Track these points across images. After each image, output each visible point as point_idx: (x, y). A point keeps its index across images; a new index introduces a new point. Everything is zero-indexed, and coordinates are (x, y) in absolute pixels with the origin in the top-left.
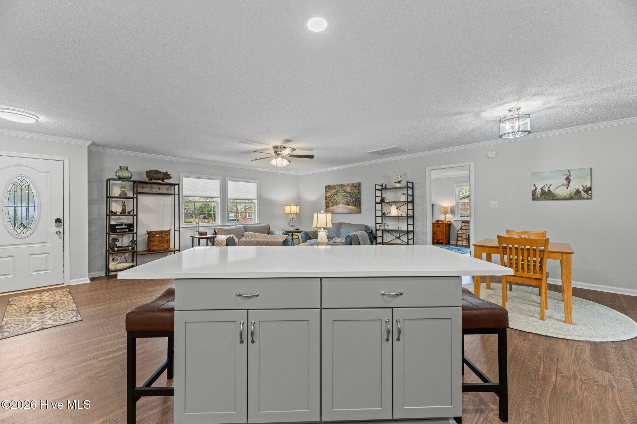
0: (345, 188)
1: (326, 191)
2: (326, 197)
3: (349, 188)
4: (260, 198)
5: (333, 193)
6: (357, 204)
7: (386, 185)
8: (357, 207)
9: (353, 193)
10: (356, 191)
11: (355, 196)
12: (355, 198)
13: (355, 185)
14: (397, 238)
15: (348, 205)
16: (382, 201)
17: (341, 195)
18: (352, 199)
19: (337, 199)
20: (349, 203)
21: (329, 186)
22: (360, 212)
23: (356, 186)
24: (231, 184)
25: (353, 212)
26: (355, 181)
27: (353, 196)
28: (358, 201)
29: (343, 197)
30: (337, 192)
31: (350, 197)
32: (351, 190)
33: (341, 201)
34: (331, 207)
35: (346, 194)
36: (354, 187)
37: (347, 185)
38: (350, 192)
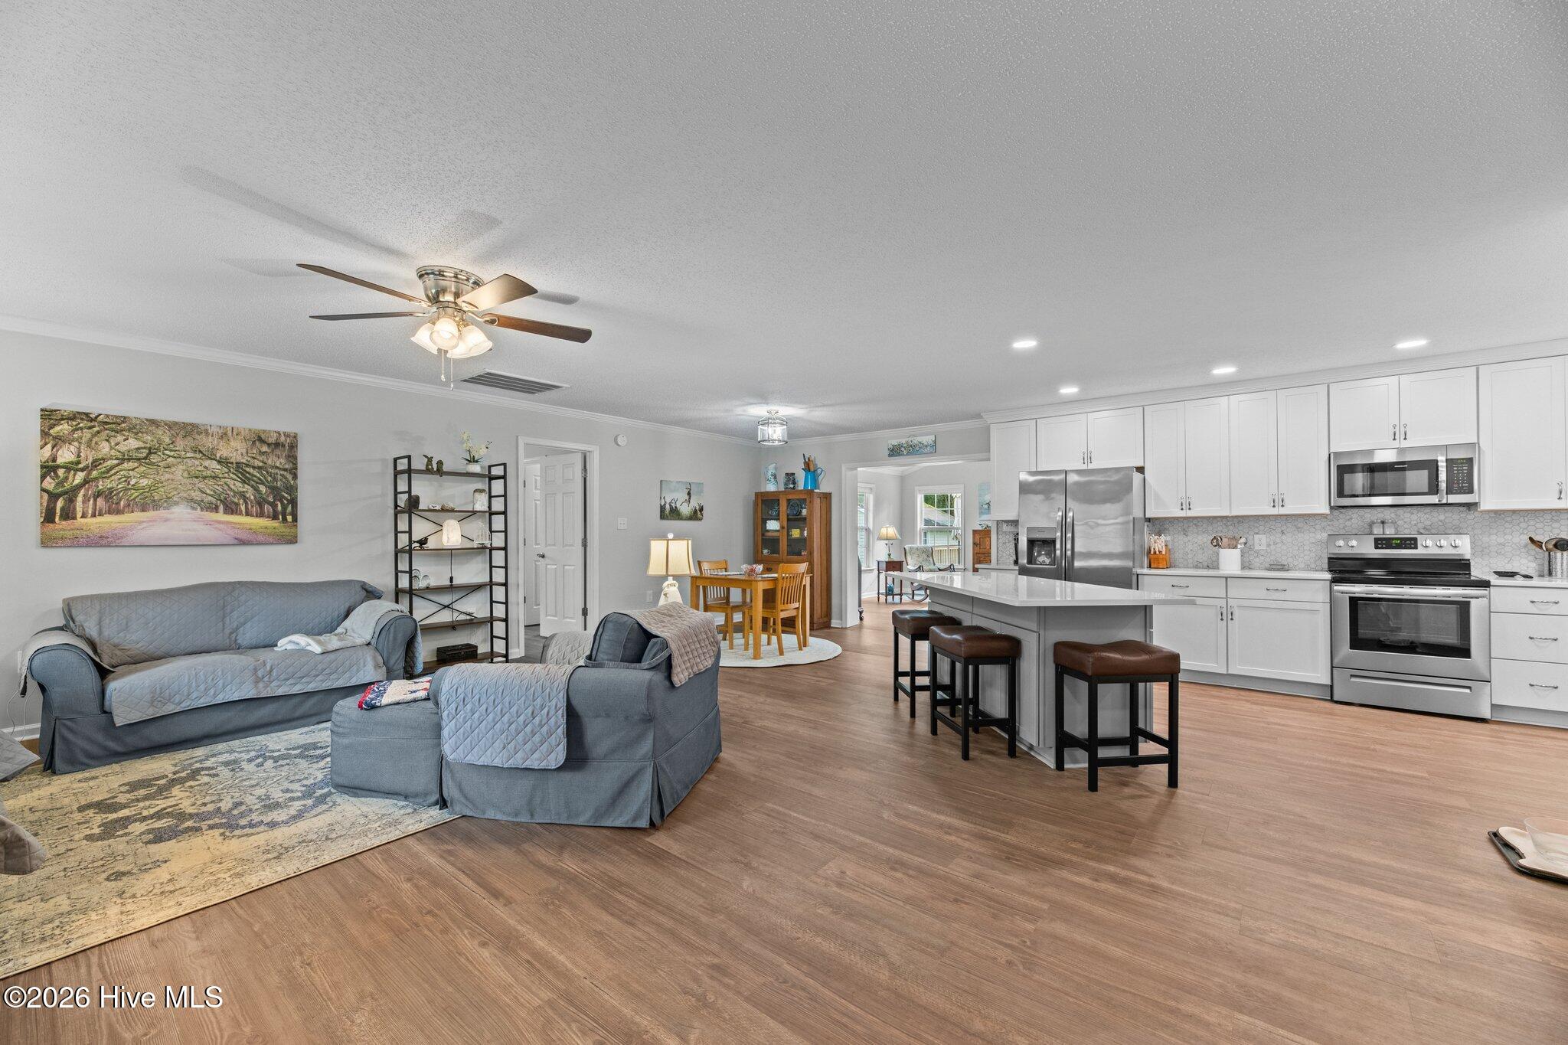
0: (202, 439)
1: (45, 434)
2: (48, 468)
3: (234, 444)
5: (113, 453)
6: (284, 508)
7: (440, 463)
8: (285, 519)
9: (260, 468)
10: (280, 462)
11: (275, 479)
12: (274, 489)
13: (272, 440)
14: (445, 607)
15: (231, 509)
17: (181, 467)
18: (256, 490)
19: (144, 482)
20: (237, 504)
22: (293, 540)
23: (277, 445)
25: (260, 538)
26: (274, 424)
27: (260, 479)
28: (287, 500)
29: (197, 477)
30: (150, 453)
31: (244, 482)
32: (247, 453)
33: (183, 494)
34: (100, 515)
35: (218, 467)
36: (269, 445)
37: (225, 434)
38: (244, 461)
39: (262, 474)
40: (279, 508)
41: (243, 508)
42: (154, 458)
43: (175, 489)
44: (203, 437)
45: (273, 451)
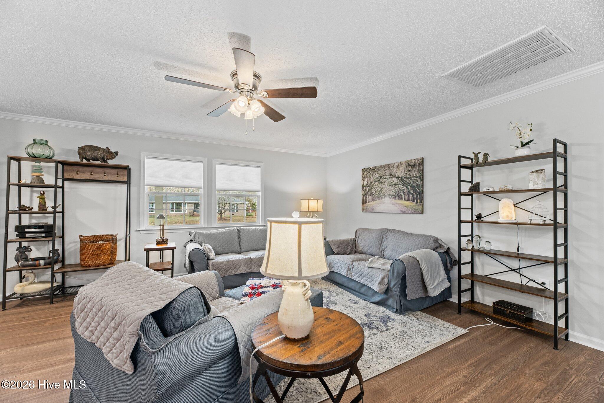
0: (394, 170)
1: (362, 176)
2: (363, 187)
3: (400, 169)
4: (266, 188)
5: (374, 180)
6: (417, 196)
7: (486, 155)
8: (417, 201)
9: (409, 178)
10: (415, 173)
11: (414, 183)
12: (413, 187)
13: (412, 164)
14: (513, 270)
15: (400, 198)
16: (475, 188)
17: (387, 182)
18: (407, 188)
19: (379, 189)
20: (401, 195)
21: (368, 169)
22: (422, 212)
23: (415, 165)
24: (220, 170)
25: (409, 211)
26: (413, 156)
27: (408, 183)
28: (418, 192)
29: (391, 185)
30: (381, 178)
31: (403, 185)
32: (405, 172)
33: (388, 193)
34: (370, 202)
35: (396, 180)
36: (411, 166)
37: (398, 165)
38: (404, 176)
39: (409, 181)
40: (415, 196)
41: (403, 197)
42: (381, 180)
43: (386, 191)
44: (392, 168)
45: (413, 169)
